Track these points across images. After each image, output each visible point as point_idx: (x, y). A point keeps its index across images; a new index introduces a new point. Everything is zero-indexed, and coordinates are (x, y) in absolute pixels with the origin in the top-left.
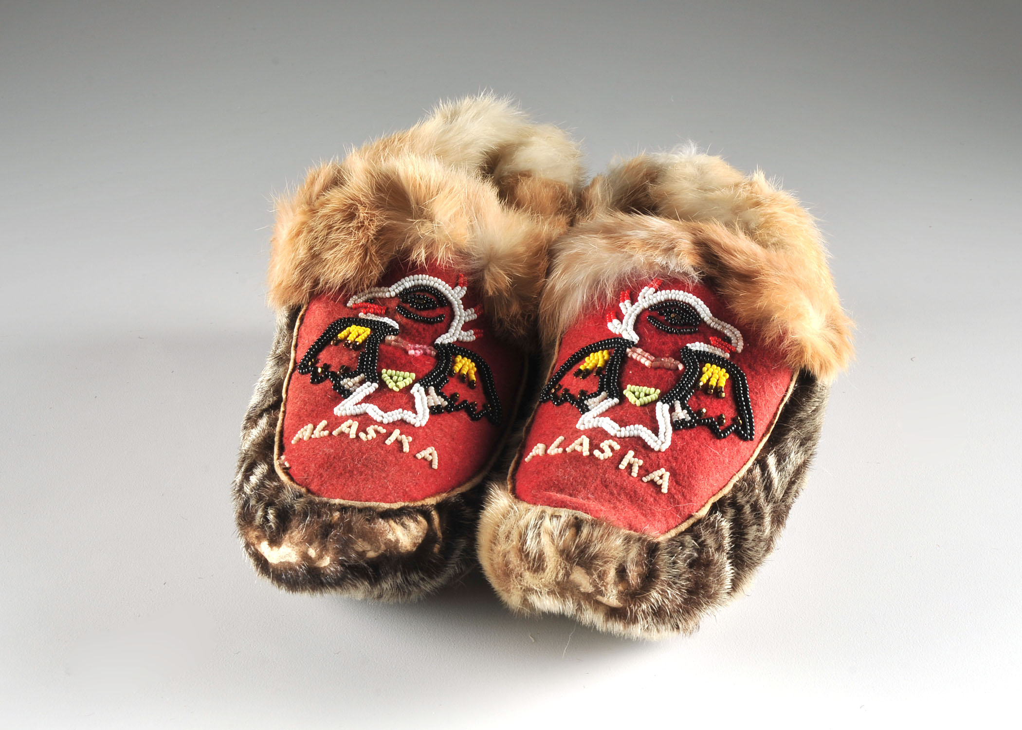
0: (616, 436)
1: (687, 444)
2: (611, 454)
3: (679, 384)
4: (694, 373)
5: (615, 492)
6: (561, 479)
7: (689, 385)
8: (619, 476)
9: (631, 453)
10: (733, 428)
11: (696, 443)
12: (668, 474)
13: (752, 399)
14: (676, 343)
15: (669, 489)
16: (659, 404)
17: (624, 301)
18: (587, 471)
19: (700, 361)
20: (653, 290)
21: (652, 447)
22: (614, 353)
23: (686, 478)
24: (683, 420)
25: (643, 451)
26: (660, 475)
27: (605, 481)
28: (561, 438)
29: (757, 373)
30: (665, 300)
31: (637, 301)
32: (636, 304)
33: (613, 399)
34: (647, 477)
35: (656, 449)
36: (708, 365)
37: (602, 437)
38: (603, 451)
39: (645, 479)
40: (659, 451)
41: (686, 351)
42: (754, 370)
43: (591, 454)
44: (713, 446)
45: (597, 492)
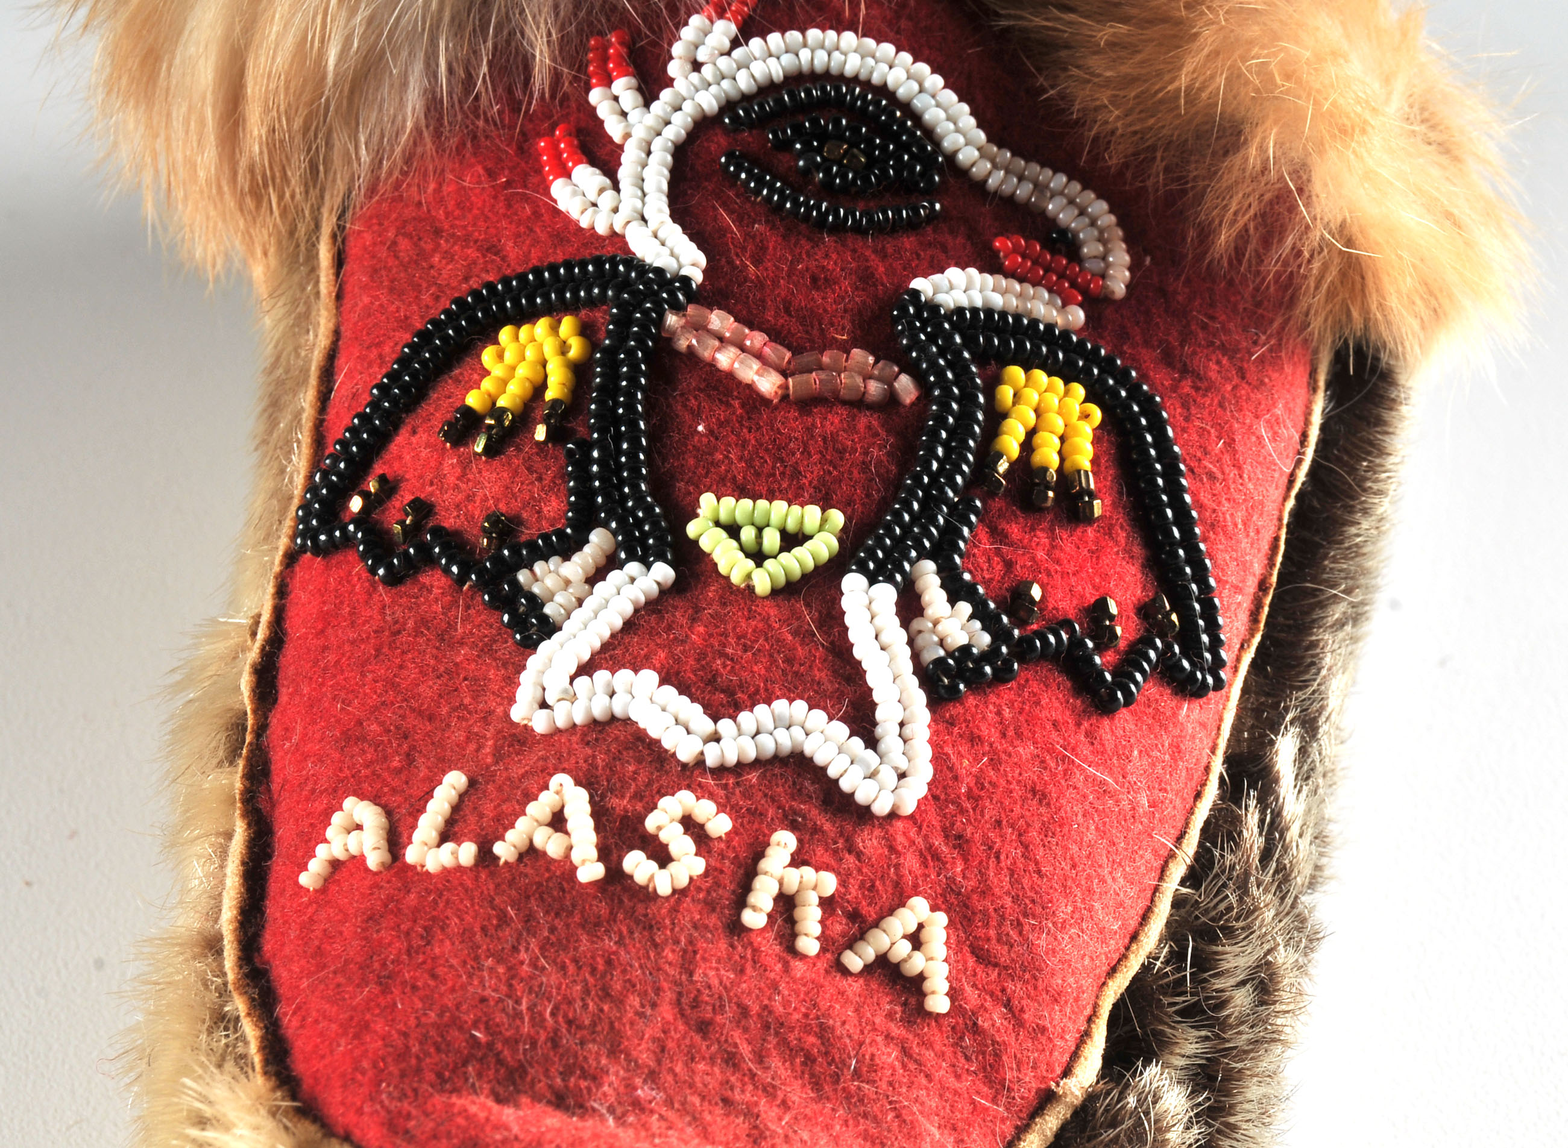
0: (700, 762)
1: (995, 763)
2: (699, 866)
3: (917, 479)
4: (965, 418)
5: (745, 1050)
6: (499, 1018)
7: (959, 479)
8: (749, 970)
9: (784, 842)
10: (1152, 654)
11: (1025, 751)
12: (941, 919)
13: (1201, 507)
14: (866, 277)
15: (953, 994)
16: (853, 583)
17: (608, 82)
18: (609, 963)
19: (982, 357)
20: (724, 30)
21: (861, 798)
22: (609, 334)
23: (1008, 928)
24: (966, 649)
25: (827, 826)
26: (912, 928)
27: (696, 1004)
28: (454, 782)
29: (1203, 385)
30: (787, 78)
31: (669, 82)
32: (666, 95)
33: (648, 566)
34: (861, 946)
35: (881, 808)
36: (1016, 372)
37: (642, 778)
38: (662, 856)
39: (854, 962)
40: (893, 815)
41: (918, 315)
42: (1185, 371)
43: (615, 875)
44: (1086, 751)
45: (667, 1062)
